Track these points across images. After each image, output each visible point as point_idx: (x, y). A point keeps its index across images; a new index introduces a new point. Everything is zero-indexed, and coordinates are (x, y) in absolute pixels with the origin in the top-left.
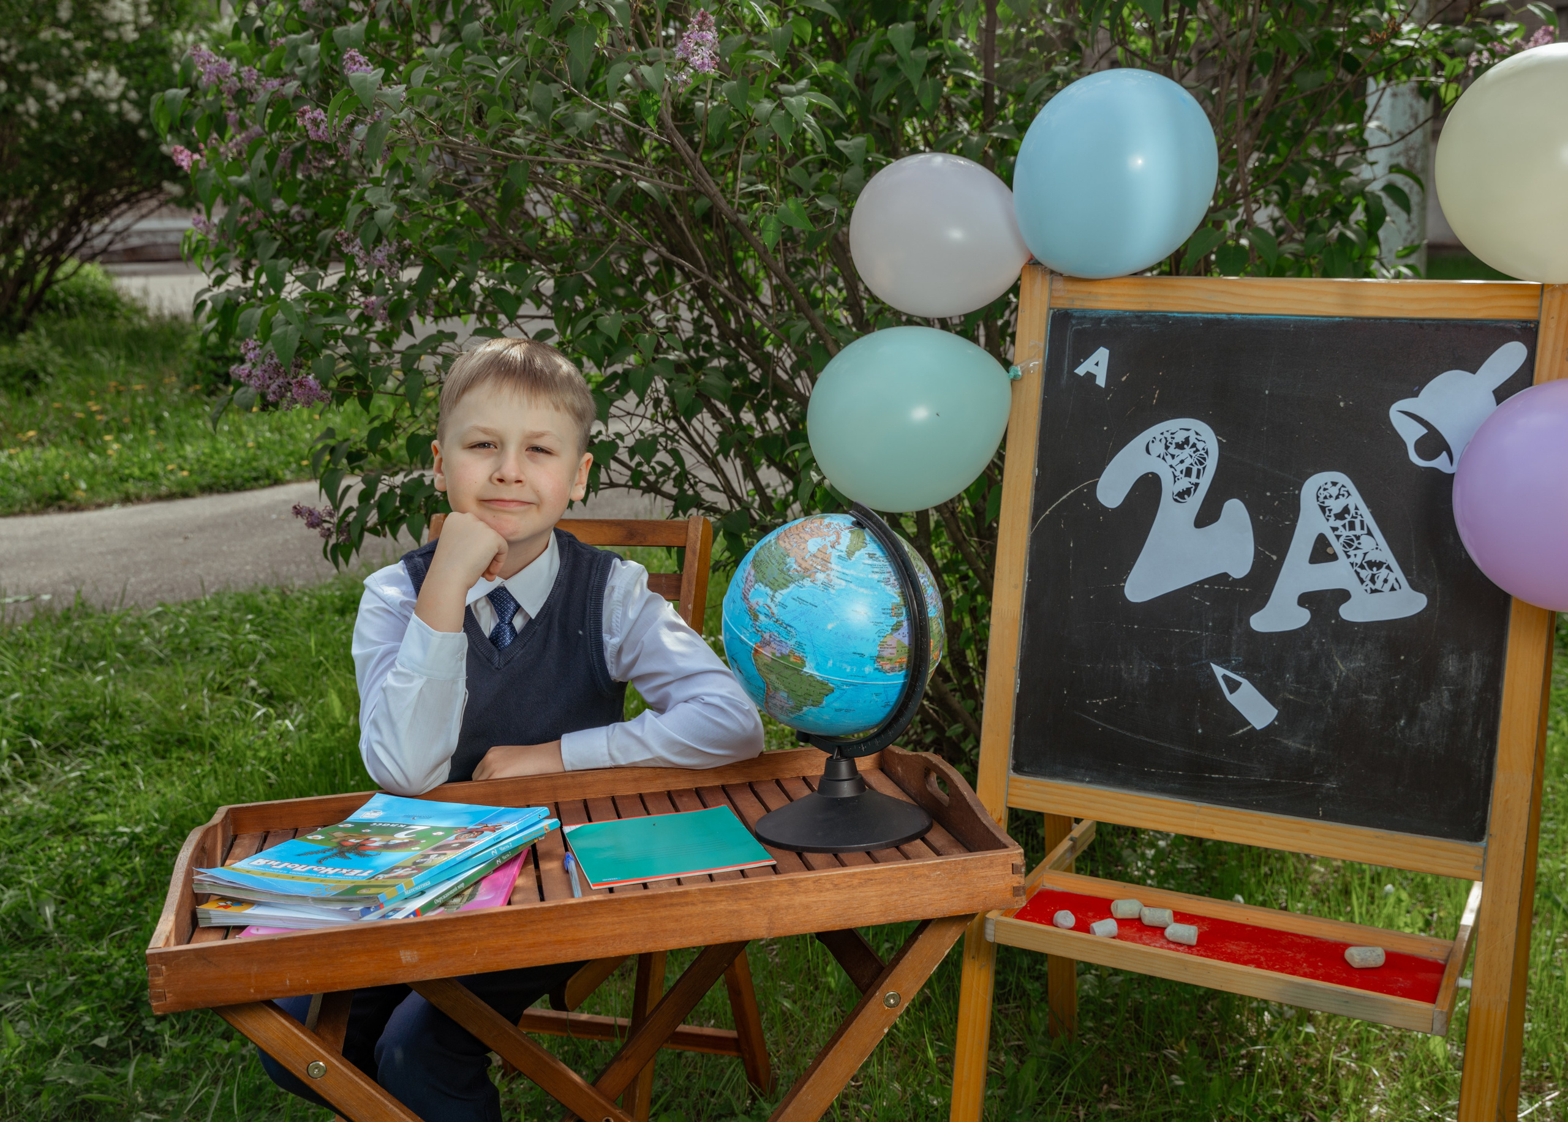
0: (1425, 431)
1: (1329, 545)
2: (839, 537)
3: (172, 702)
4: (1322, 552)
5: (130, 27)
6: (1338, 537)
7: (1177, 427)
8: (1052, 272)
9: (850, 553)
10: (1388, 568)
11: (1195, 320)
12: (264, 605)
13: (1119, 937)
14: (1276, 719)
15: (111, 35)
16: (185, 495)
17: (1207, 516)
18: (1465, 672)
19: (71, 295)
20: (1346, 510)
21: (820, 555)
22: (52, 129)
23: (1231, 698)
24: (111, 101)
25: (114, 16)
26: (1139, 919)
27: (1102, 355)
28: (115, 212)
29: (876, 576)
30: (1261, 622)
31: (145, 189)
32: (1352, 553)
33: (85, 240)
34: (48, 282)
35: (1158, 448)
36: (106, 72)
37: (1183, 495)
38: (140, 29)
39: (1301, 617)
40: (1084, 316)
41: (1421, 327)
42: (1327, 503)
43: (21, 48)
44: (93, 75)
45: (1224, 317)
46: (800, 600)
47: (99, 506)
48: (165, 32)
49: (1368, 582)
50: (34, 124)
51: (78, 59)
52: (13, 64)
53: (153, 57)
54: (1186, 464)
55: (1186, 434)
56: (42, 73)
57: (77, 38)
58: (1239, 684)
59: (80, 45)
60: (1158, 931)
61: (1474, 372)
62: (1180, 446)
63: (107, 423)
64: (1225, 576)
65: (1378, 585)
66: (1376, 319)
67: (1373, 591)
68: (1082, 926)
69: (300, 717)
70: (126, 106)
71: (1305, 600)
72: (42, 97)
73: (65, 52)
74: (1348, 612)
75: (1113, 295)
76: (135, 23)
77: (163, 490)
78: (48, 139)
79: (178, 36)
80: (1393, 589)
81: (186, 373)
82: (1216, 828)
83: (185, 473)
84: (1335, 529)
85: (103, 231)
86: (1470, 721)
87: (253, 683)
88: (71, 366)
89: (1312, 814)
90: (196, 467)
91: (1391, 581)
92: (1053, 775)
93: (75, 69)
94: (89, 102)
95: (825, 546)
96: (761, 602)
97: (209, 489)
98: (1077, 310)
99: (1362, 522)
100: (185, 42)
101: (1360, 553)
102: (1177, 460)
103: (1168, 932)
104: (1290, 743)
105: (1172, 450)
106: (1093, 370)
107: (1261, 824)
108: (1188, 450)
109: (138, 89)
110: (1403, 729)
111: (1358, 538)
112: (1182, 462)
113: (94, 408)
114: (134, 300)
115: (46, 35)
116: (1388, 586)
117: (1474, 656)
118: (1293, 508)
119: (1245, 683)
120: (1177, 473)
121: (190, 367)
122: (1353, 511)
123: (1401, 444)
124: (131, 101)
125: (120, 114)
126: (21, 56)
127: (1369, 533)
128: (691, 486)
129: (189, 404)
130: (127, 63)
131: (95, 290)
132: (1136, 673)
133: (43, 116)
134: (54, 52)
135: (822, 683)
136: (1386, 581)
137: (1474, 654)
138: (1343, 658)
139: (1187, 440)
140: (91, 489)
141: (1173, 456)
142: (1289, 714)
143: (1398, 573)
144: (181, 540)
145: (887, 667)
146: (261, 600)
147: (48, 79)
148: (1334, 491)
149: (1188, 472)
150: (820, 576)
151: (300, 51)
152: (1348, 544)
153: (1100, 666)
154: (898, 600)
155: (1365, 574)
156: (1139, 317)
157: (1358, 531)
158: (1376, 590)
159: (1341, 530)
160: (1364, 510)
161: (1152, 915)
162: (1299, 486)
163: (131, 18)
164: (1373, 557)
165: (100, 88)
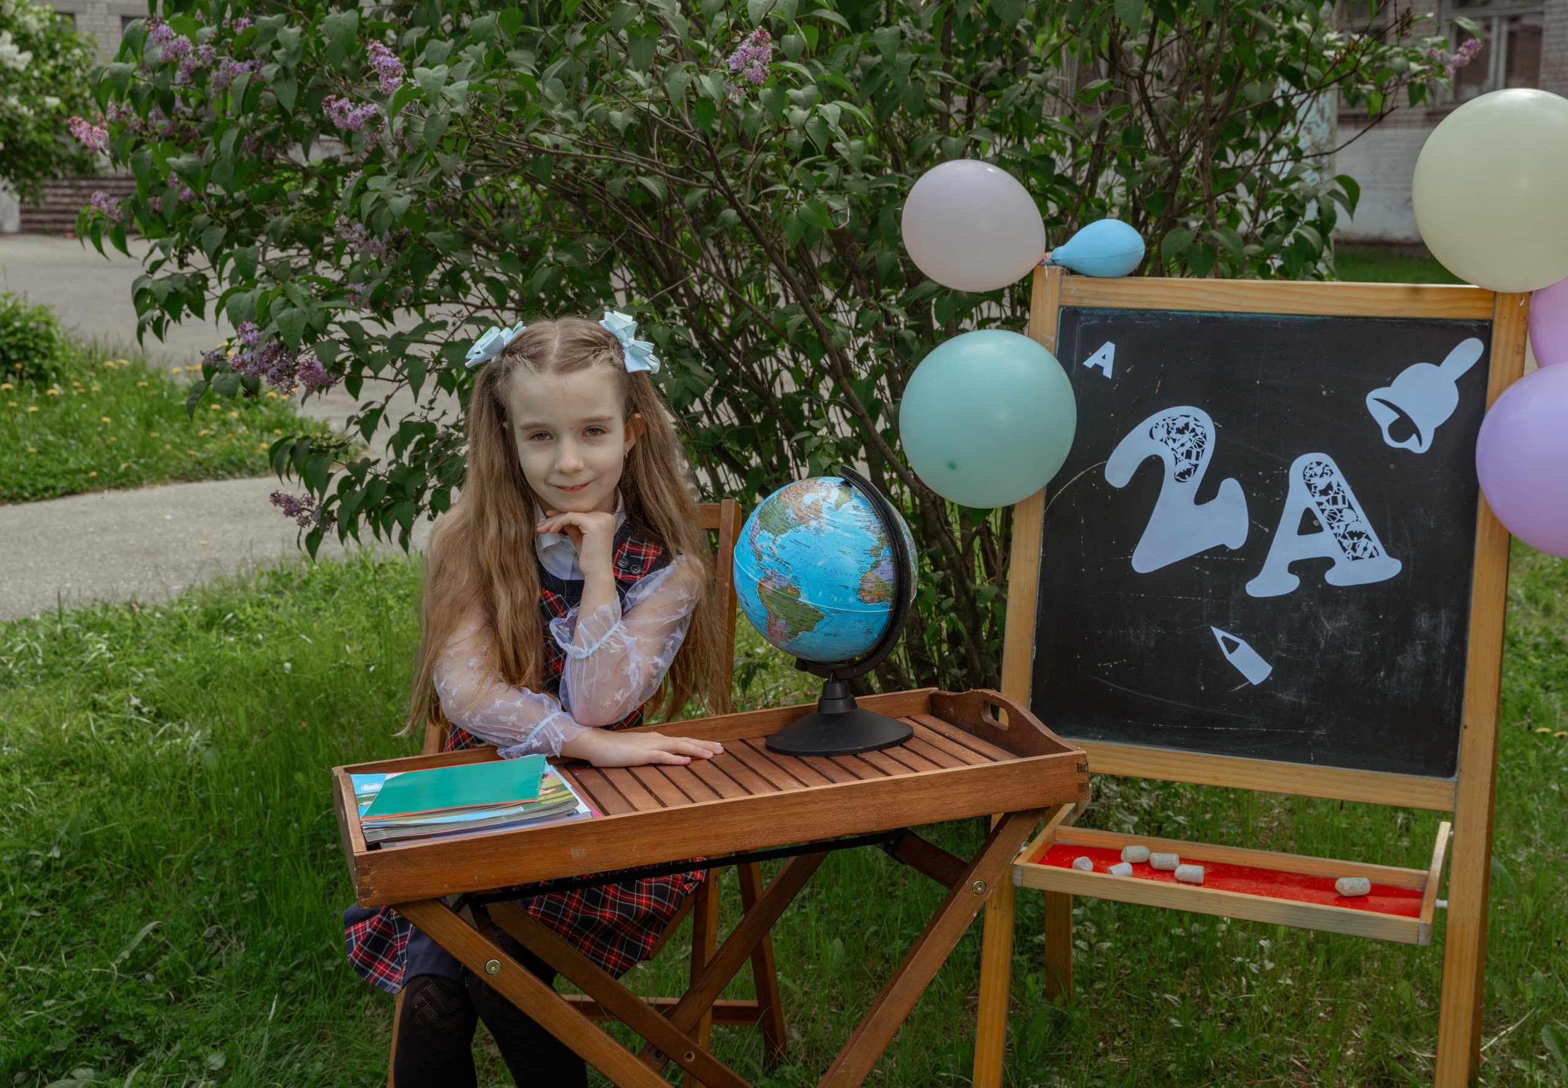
0: (1397, 416)
1: (1315, 518)
4: (1309, 525)
6: (1323, 511)
7: (1177, 413)
10: (1367, 537)
13: (1133, 875)
14: (1271, 675)
17: (1206, 494)
18: (1435, 627)
20: (1329, 487)
23: (1231, 658)
26: (1149, 863)
27: (1106, 348)
30: (1255, 588)
32: (1335, 525)
35: (1160, 433)
37: (1184, 474)
39: (1291, 583)
40: (1092, 313)
41: (1393, 325)
42: (1313, 480)
45: (1219, 315)
49: (1349, 550)
54: (1187, 447)
55: (1186, 420)
58: (1237, 645)
60: (1167, 873)
61: (1438, 364)
62: (1180, 431)
64: (1223, 548)
65: (1359, 553)
66: (1353, 318)
67: (1355, 558)
68: (1100, 867)
71: (1295, 567)
74: (1332, 577)
75: (1116, 294)
80: (1372, 556)
82: (1219, 776)
86: (1441, 670)
91: (1370, 549)
98: (1085, 308)
99: (1344, 497)
101: (1342, 525)
102: (1178, 444)
103: (1177, 873)
104: (1284, 696)
105: (1174, 434)
106: (1101, 363)
107: (1259, 769)
108: (1188, 435)
110: (1383, 679)
111: (1340, 511)
112: (1183, 445)
116: (1367, 554)
118: (1282, 487)
119: (1243, 644)
120: (1179, 456)
122: (1335, 488)
123: (1376, 428)
127: (1350, 507)
132: (1143, 637)
136: (1365, 549)
137: (1443, 612)
138: (1329, 618)
139: (1187, 426)
141: (1174, 440)
142: (1282, 670)
143: (1376, 542)
148: (1318, 470)
149: (1189, 455)
152: (1332, 517)
153: (1111, 632)
155: (1347, 543)
156: (1142, 313)
157: (1340, 506)
158: (1357, 558)
159: (1326, 506)
160: (1346, 487)
161: (1160, 859)
162: (1288, 467)
164: (1354, 527)
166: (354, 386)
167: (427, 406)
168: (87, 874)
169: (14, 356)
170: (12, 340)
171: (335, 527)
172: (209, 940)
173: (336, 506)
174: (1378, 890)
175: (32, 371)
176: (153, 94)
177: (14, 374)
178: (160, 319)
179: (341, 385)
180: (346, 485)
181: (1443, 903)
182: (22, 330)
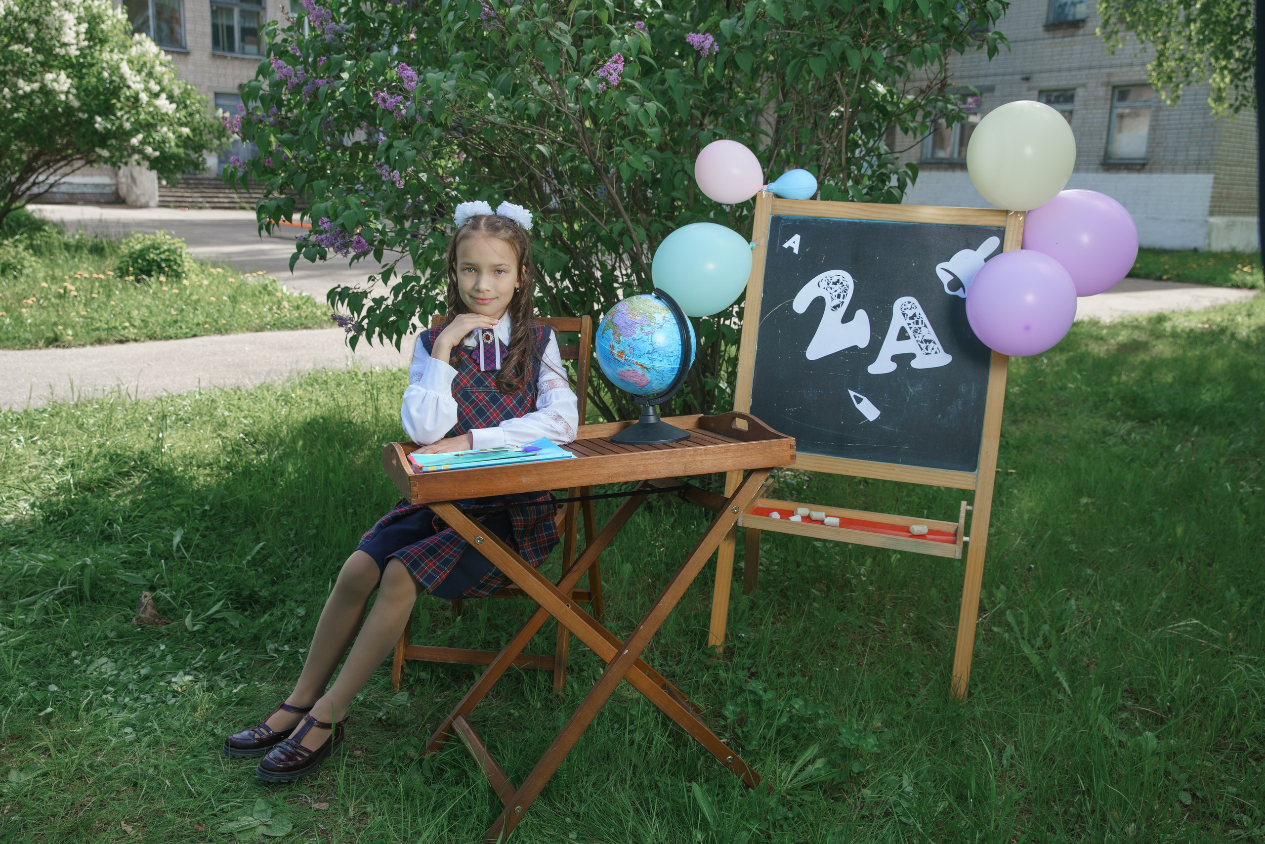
0: (952, 278)
1: (906, 332)
4: (903, 335)
5: (75, 47)
6: (911, 328)
7: (833, 274)
10: (934, 343)
11: (844, 221)
13: (802, 523)
14: (880, 416)
15: (60, 51)
16: (136, 340)
17: (848, 317)
18: (969, 392)
20: (915, 315)
23: (858, 406)
24: (62, 92)
25: (65, 39)
26: (809, 517)
27: (797, 238)
28: (58, 165)
30: (873, 369)
31: (78, 153)
32: (917, 335)
33: (34, 184)
35: (824, 284)
36: (58, 75)
37: (836, 307)
38: (81, 49)
39: (893, 366)
40: (788, 218)
41: (951, 228)
42: (906, 311)
44: (49, 76)
45: (858, 221)
48: (95, 52)
49: (924, 349)
50: (8, 106)
51: (37, 66)
53: (88, 67)
54: (838, 292)
55: (838, 277)
56: (14, 73)
58: (861, 399)
59: (40, 57)
60: (819, 522)
61: (975, 250)
62: (835, 284)
63: (78, 296)
64: (856, 347)
65: (929, 351)
66: (930, 224)
68: (784, 517)
70: (70, 97)
71: (894, 358)
72: (14, 88)
73: (28, 61)
74: (915, 364)
76: (77, 45)
77: (122, 337)
79: (106, 56)
80: (936, 353)
81: (120, 269)
83: (136, 328)
84: (909, 324)
85: (47, 180)
86: (971, 414)
90: (142, 324)
91: (935, 349)
94: (46, 92)
98: (785, 216)
99: (922, 321)
101: (921, 336)
102: (833, 290)
103: (824, 522)
104: (887, 428)
105: (831, 285)
106: (792, 245)
107: (870, 467)
108: (839, 285)
109: (77, 89)
110: (940, 419)
111: (920, 328)
112: (836, 291)
113: (69, 287)
116: (934, 351)
118: (889, 314)
119: (865, 399)
120: (833, 297)
121: (123, 265)
122: (918, 316)
123: (941, 284)
124: (73, 95)
125: (67, 102)
127: (926, 326)
130: (71, 70)
131: (30, 216)
132: (811, 395)
133: (13, 101)
134: (22, 60)
136: (933, 349)
137: (972, 384)
138: (912, 386)
139: (838, 280)
140: (75, 335)
141: (831, 288)
142: (886, 413)
143: (938, 345)
147: (19, 77)
148: (909, 306)
149: (839, 296)
152: (915, 331)
153: (793, 391)
155: (923, 345)
156: (816, 220)
157: (920, 325)
158: (928, 354)
159: (912, 324)
160: (923, 315)
161: (816, 515)
162: (893, 304)
163: (74, 41)
164: (927, 337)
165: (55, 84)
166: (378, 256)
168: (224, 519)
169: (164, 264)
170: (163, 256)
171: (364, 333)
172: (291, 554)
173: (366, 321)
174: (931, 532)
175: (173, 273)
176: (272, 100)
177: (164, 274)
178: (270, 223)
179: (371, 256)
180: (371, 310)
181: (966, 539)
182: (169, 250)
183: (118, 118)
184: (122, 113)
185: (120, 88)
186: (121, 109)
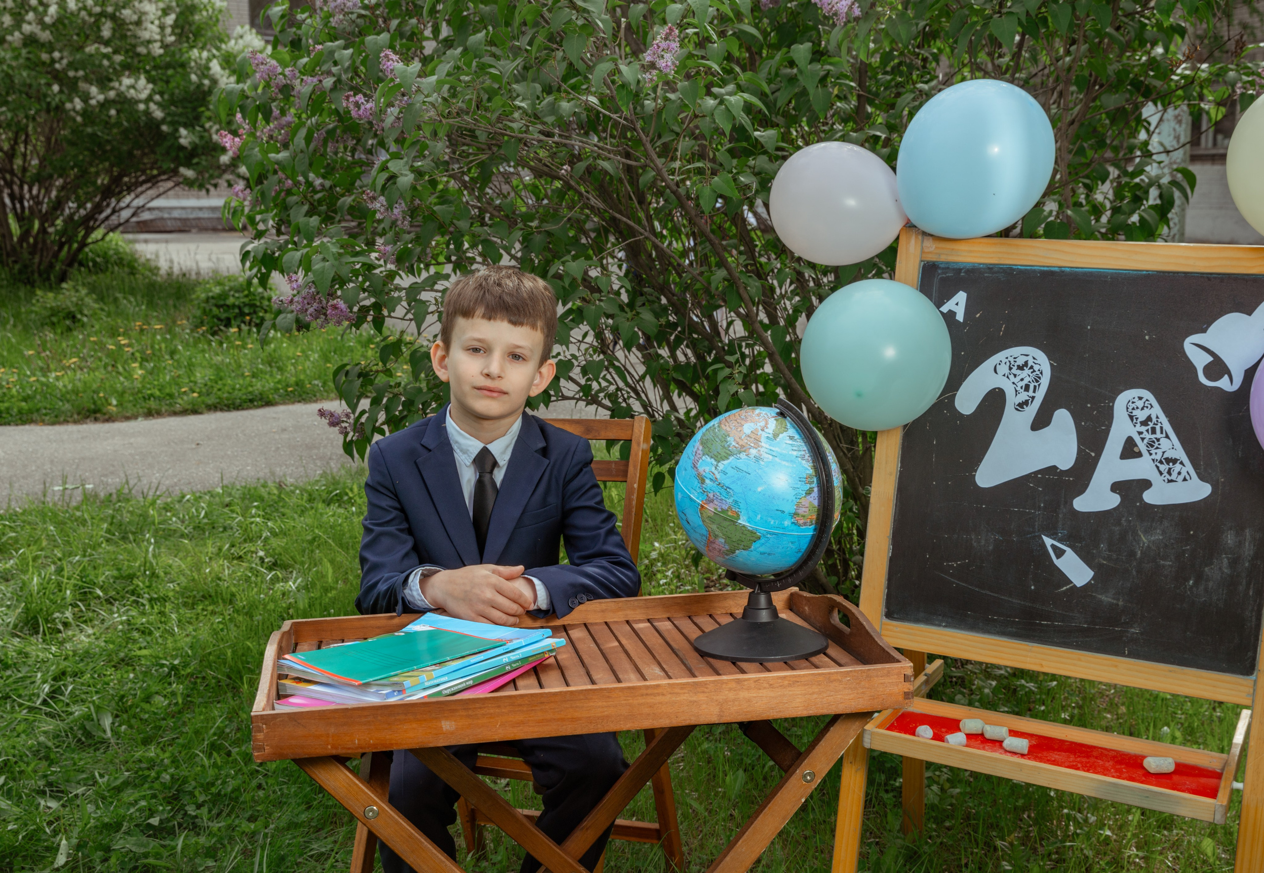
0: (1211, 359)
1: (1136, 445)
2: (767, 423)
3: (197, 567)
4: (1130, 451)
5: (158, 44)
6: (1143, 439)
7: (1018, 353)
8: (925, 234)
9: (776, 436)
10: (1182, 463)
11: (1034, 271)
12: (266, 496)
13: (967, 746)
14: (1093, 578)
15: (142, 50)
16: (195, 412)
17: (1041, 421)
18: (1240, 544)
19: (99, 256)
20: (1149, 418)
21: (753, 436)
22: (93, 123)
23: (1058, 562)
24: (140, 101)
25: (146, 35)
26: (982, 735)
27: (961, 297)
28: (140, 189)
29: (795, 453)
30: (1082, 504)
31: (164, 173)
32: (1153, 451)
33: (114, 211)
34: (83, 244)
35: (1003, 369)
36: (137, 79)
37: (1022, 405)
38: (165, 46)
39: (1113, 501)
40: (948, 267)
41: (1209, 279)
42: (1135, 413)
43: (71, 59)
44: (127, 81)
45: (1056, 269)
46: (738, 469)
47: (128, 418)
48: (184, 50)
49: (1165, 474)
50: (79, 119)
51: (115, 69)
52: (64, 71)
53: (174, 68)
54: (1025, 382)
55: (1025, 358)
56: (86, 79)
57: (116, 52)
58: (1064, 552)
59: (118, 58)
60: (997, 743)
61: (1250, 314)
62: (1021, 368)
63: (133, 354)
64: (1054, 468)
65: (1174, 477)
66: (1174, 273)
67: (1170, 481)
68: (938, 737)
69: (299, 580)
70: (153, 106)
71: (1116, 487)
72: (86, 98)
73: (106, 63)
74: (1150, 497)
75: (971, 251)
76: (162, 41)
77: (178, 408)
78: (89, 130)
79: (195, 53)
80: (1185, 480)
81: (195, 317)
82: (1044, 663)
83: (195, 395)
84: (1140, 433)
85: (128, 206)
86: (1244, 582)
87: (261, 553)
88: (102, 310)
89: (1119, 653)
90: (204, 390)
91: (1184, 473)
92: (917, 621)
93: (111, 76)
94: (124, 103)
95: (756, 430)
96: (707, 469)
97: (214, 408)
98: (942, 263)
99: (1161, 428)
100: (201, 58)
101: (1159, 452)
102: (1018, 378)
103: (1005, 744)
104: (1103, 598)
105: (1014, 371)
106: (954, 308)
107: (1080, 660)
108: (1027, 371)
109: (161, 94)
110: (1192, 587)
111: (1158, 440)
112: (1022, 380)
113: (123, 342)
114: (148, 260)
115: (91, 49)
116: (1181, 477)
117: (1248, 532)
118: (1108, 417)
119: (1069, 551)
120: (1018, 389)
121: (198, 313)
122: (1154, 420)
123: (1192, 368)
124: (156, 103)
125: (147, 113)
126: (71, 65)
127: (1167, 437)
128: (625, 400)
129: (197, 341)
130: (154, 73)
131: (117, 252)
132: (983, 542)
133: (84, 113)
134: (97, 62)
135: (752, 532)
136: (1179, 473)
137: (1247, 530)
138: (1146, 532)
139: (1026, 363)
140: (120, 405)
141: (1015, 376)
142: (1103, 575)
143: (1189, 467)
144: (194, 446)
145: (801, 522)
146: (263, 492)
147: (91, 84)
148: (1140, 404)
149: (1027, 388)
150: (753, 452)
151: (336, 55)
152: (1151, 444)
153: (956, 536)
154: (811, 471)
155: (1164, 468)
156: (991, 269)
157: (1158, 435)
158: (1172, 481)
159: (1145, 434)
160: (1164, 419)
161: (992, 731)
162: (1113, 400)
163: (158, 37)
164: (1170, 454)
165: (132, 91)
167: (431, 339)
169: (246, 310)
170: (246, 300)
174: (1179, 769)
175: (258, 321)
176: (258, 107)
177: (244, 323)
181: (1238, 785)
183: (205, 130)
184: (210, 124)
185: (210, 92)
186: (209, 119)
